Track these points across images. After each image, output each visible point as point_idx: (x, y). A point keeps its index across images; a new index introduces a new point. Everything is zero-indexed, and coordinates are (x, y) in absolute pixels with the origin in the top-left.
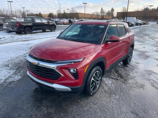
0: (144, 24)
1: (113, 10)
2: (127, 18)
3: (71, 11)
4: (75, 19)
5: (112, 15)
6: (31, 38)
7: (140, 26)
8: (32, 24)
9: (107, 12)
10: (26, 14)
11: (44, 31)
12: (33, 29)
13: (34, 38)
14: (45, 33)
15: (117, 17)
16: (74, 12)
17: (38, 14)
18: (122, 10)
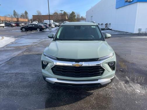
1: (26, 13)
9: (21, 14)
18: (37, 13)
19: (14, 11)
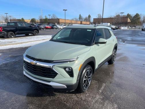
0: (117, 29)
1: (89, 16)
2: (103, 23)
3: (52, 17)
4: (56, 24)
5: (89, 21)
6: (15, 42)
7: (114, 31)
8: (15, 28)
9: (85, 18)
10: (9, 19)
11: (27, 35)
12: (16, 33)
13: (17, 42)
14: (29, 37)
15: (93, 22)
16: (55, 18)
17: (21, 19)
18: (98, 17)
19: (80, 15)
